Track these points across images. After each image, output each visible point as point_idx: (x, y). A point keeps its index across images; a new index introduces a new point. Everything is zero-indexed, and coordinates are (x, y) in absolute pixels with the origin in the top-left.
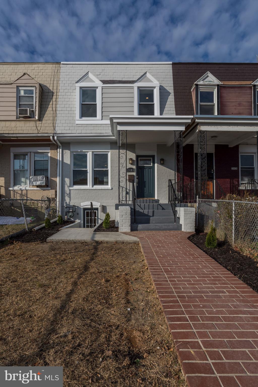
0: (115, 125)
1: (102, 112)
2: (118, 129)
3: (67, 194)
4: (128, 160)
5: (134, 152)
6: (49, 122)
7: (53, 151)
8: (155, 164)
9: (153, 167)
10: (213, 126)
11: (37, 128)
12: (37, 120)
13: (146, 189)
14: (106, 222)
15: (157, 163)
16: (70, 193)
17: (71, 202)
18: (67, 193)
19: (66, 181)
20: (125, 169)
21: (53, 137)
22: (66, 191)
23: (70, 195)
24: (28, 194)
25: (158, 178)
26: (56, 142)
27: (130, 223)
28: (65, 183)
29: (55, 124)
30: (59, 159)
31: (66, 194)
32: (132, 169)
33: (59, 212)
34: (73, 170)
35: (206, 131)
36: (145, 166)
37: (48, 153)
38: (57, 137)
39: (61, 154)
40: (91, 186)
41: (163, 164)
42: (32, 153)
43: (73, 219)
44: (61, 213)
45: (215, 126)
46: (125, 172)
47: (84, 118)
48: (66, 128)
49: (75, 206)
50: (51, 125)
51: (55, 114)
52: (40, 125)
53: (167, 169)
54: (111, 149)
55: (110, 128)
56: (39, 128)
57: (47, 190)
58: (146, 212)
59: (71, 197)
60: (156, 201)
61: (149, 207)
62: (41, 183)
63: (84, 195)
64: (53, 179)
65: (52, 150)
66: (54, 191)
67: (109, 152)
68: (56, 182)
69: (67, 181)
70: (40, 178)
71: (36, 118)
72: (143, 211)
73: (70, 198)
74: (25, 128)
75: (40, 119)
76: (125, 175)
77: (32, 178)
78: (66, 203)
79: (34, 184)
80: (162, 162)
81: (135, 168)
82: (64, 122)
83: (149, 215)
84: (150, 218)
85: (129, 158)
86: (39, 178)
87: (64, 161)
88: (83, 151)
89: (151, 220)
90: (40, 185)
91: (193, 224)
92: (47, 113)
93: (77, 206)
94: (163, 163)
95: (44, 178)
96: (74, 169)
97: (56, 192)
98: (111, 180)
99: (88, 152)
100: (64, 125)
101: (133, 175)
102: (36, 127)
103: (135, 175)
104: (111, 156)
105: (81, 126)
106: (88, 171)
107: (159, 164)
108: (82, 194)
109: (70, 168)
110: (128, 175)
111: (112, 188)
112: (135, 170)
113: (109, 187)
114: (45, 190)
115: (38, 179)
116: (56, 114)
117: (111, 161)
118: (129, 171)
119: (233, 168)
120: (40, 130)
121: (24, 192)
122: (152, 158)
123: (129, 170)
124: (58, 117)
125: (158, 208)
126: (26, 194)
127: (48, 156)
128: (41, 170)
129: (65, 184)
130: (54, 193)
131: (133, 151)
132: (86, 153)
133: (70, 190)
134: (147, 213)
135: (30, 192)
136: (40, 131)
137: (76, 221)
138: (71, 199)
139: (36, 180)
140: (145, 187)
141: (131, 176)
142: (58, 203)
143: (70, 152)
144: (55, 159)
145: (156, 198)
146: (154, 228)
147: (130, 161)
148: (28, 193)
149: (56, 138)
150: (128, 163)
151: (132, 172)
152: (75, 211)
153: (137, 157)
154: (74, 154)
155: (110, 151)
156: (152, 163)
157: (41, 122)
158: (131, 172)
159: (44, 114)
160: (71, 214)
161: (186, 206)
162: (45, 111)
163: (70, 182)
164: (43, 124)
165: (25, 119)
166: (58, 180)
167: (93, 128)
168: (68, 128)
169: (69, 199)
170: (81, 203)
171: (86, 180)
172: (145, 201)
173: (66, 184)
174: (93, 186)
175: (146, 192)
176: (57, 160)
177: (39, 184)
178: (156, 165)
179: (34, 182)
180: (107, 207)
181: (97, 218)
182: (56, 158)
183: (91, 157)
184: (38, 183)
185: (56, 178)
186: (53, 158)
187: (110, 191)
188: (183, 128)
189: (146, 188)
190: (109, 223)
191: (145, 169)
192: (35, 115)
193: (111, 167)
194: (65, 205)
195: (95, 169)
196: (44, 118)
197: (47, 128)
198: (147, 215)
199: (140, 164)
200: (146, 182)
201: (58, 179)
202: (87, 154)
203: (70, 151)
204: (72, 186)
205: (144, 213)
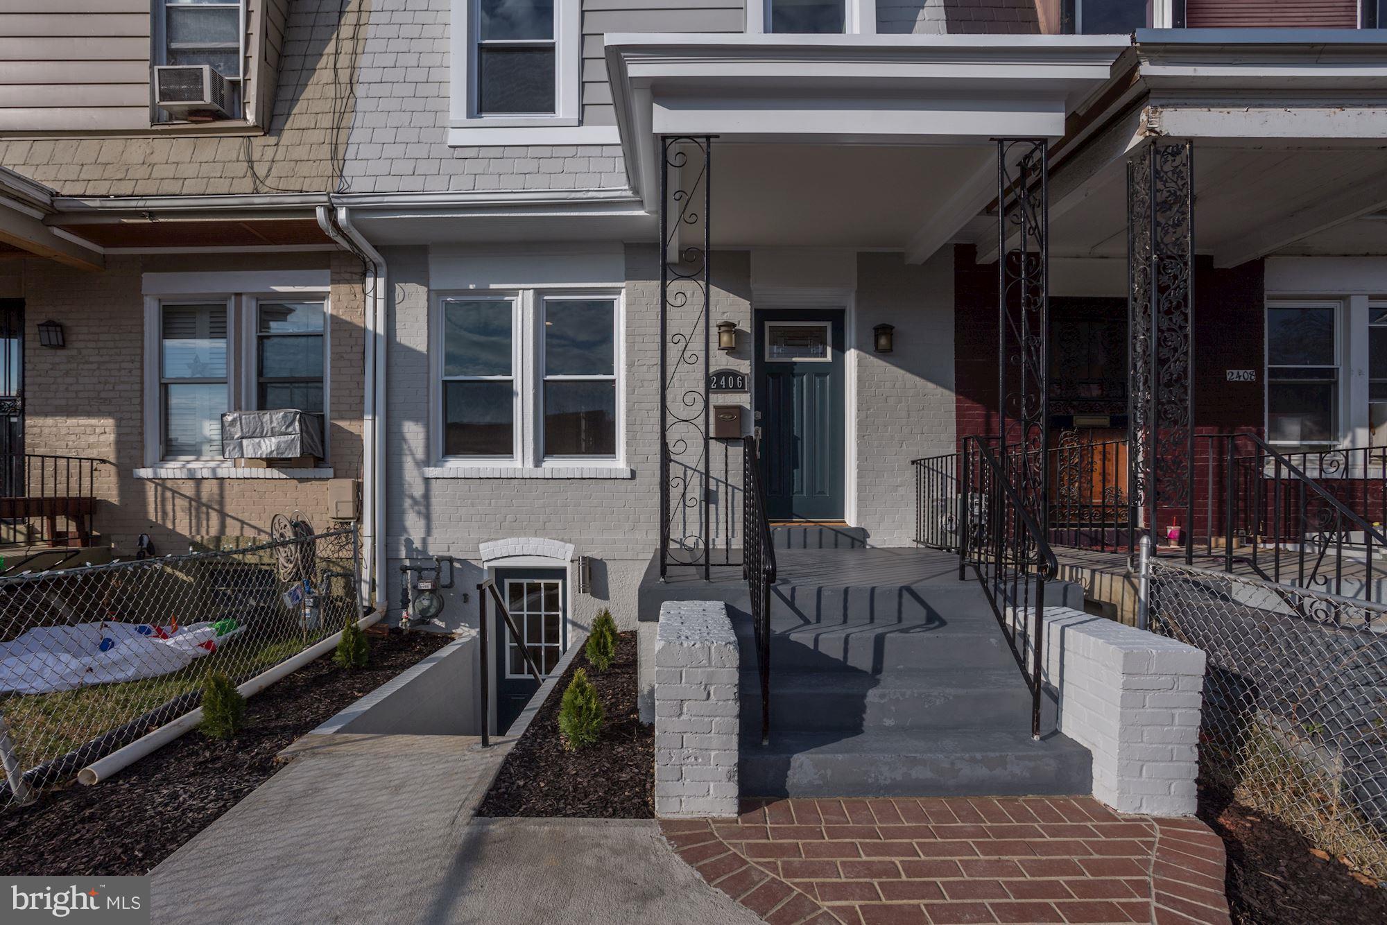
0: (637, 103)
1: (582, 85)
2: (657, 129)
3: (415, 502)
4: (714, 331)
5: (743, 292)
6: (317, 136)
7: (344, 288)
8: (844, 352)
9: (838, 367)
10: (1239, 106)
11: (252, 168)
12: (255, 128)
13: (801, 477)
14: (581, 708)
15: (859, 347)
16: (427, 496)
17: (430, 540)
18: (412, 497)
19: (408, 436)
20: (701, 375)
21: (331, 211)
22: (406, 486)
23: (428, 506)
24: (228, 500)
25: (861, 425)
26: (350, 241)
27: (734, 757)
28: (405, 447)
29: (341, 149)
30: (370, 326)
31: (408, 503)
32: (735, 374)
33: (373, 589)
34: (445, 383)
35: (1190, 140)
36: (795, 363)
37: (323, 297)
38: (351, 211)
39: (381, 304)
40: (530, 463)
41: (892, 350)
42: (244, 298)
43: (442, 624)
44: (384, 594)
45: (1251, 106)
46: (702, 390)
47: (489, 118)
48: (399, 167)
49: (451, 560)
50: (325, 151)
51: (345, 100)
52: (270, 152)
53: (909, 376)
54: (628, 277)
55: (620, 164)
56: (261, 170)
57: (315, 479)
58: (831, 646)
59: (434, 516)
60: (853, 539)
61: (845, 608)
62: (278, 447)
63: (492, 505)
64: (344, 424)
65: (339, 282)
66: (347, 484)
67: (617, 291)
68: (359, 439)
69: (414, 434)
70: (274, 424)
71: (248, 117)
72: (816, 641)
73: (428, 517)
74: (190, 170)
75: (271, 123)
76: (700, 405)
77: (234, 420)
78: (409, 542)
79: (249, 452)
80: (883, 341)
81: (749, 372)
82: (388, 136)
83: (851, 663)
84: (864, 696)
85: (719, 322)
86: (271, 422)
87: (398, 340)
88: (492, 286)
89: (868, 711)
90: (275, 455)
91: (1182, 764)
92: (309, 92)
93: (463, 562)
94: (891, 346)
95: (292, 423)
96: (446, 375)
97: (359, 488)
98: (628, 431)
99: (514, 292)
100: (390, 151)
101: (740, 408)
102: (250, 161)
103: (748, 407)
104: (627, 312)
105: (472, 155)
106: (517, 387)
107: (867, 352)
108: (487, 501)
109: (428, 373)
110: (715, 407)
111: (633, 474)
112: (750, 384)
113: (619, 464)
114: (308, 480)
115: (267, 427)
116: (352, 101)
117: (627, 335)
118: (720, 389)
119: (1235, 372)
120: (267, 176)
121: (209, 489)
122: (829, 325)
123: (717, 381)
124: (360, 115)
125: (900, 612)
126: (216, 497)
127: (325, 313)
128: (291, 383)
129: (401, 449)
130: (349, 495)
131: (739, 286)
132: (507, 298)
133: (427, 480)
134: (837, 654)
135: (236, 488)
136: (268, 182)
137: (459, 631)
138: (435, 524)
139: (257, 433)
140: (797, 468)
141: (725, 413)
142: (367, 543)
143: (429, 291)
144: (359, 327)
145: (851, 519)
146: (899, 778)
147: (725, 338)
148: (227, 493)
149: (342, 214)
150: (714, 346)
151: (736, 389)
152: (450, 586)
153: (761, 316)
154: (448, 303)
155: (623, 284)
156: (833, 348)
157: (272, 140)
158: (727, 389)
159: (294, 101)
160: (426, 603)
161: (1069, 601)
162: (299, 87)
163: (428, 438)
164: (281, 150)
165: (193, 122)
166: (367, 430)
167: (535, 162)
168: (407, 167)
169: (422, 523)
170: (482, 546)
171: (508, 429)
172: (797, 538)
173: (407, 452)
174: (538, 463)
175: (802, 492)
176: (365, 330)
177: (272, 452)
178: (851, 357)
179: (245, 442)
180: (609, 567)
181: (560, 614)
182: (357, 321)
183: (531, 316)
184: (268, 446)
185: (359, 423)
186: (347, 322)
187: (622, 486)
188: (1050, 124)
189: (800, 469)
190: (596, 716)
191: (794, 376)
192: (244, 104)
193: (630, 365)
194: (403, 554)
195: (549, 378)
196: (291, 117)
197: (304, 169)
198: (841, 669)
199: (771, 354)
200: (799, 442)
201: (367, 425)
202: (509, 304)
203: (427, 286)
204: (438, 461)
205: (822, 649)
